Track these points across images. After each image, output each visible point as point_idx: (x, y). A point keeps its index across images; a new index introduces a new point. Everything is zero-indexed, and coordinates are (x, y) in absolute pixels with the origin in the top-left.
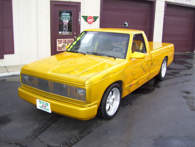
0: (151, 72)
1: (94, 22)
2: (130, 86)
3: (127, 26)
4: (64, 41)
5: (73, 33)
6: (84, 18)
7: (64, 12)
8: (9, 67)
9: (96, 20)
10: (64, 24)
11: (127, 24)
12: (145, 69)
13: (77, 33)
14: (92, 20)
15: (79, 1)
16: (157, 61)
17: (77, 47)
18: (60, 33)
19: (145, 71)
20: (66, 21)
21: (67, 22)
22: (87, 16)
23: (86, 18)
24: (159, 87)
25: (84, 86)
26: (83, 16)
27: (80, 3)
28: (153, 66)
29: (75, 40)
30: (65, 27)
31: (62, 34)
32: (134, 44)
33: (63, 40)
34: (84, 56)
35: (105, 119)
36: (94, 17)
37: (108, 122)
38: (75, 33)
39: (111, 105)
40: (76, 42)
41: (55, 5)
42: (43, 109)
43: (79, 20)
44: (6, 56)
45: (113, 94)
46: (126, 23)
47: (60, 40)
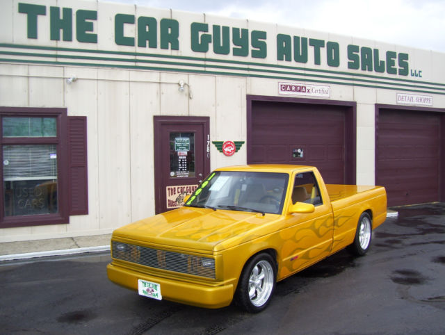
0: (335, 237)
1: (236, 151)
2: (292, 259)
3: (301, 156)
4: (179, 190)
5: (197, 174)
6: (216, 146)
7: (178, 136)
8: (79, 238)
9: (239, 149)
10: (180, 157)
11: (302, 153)
12: (321, 232)
13: (203, 173)
14: (232, 149)
15: (207, 115)
16: (347, 218)
17: (203, 200)
18: (172, 174)
19: (320, 236)
20: (183, 153)
21: (186, 153)
22: (222, 142)
23: (220, 146)
24: (353, 266)
25: (212, 254)
26: (214, 143)
27: (207, 119)
28: (338, 226)
29: (200, 187)
30: (182, 164)
31: (175, 176)
32: (295, 190)
33: (178, 188)
34: (213, 212)
35: (248, 312)
36: (235, 142)
37: (254, 316)
38: (200, 175)
39: (258, 291)
40: (200, 190)
41: (163, 124)
42: (149, 295)
43: (208, 149)
44: (73, 219)
45: (262, 272)
46: (299, 151)
47: (173, 187)
